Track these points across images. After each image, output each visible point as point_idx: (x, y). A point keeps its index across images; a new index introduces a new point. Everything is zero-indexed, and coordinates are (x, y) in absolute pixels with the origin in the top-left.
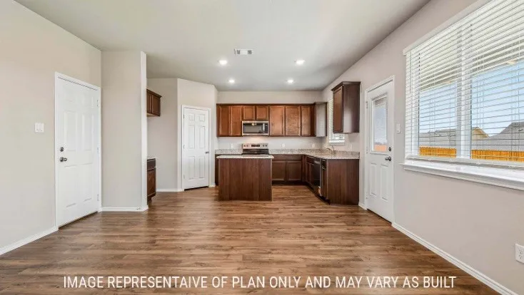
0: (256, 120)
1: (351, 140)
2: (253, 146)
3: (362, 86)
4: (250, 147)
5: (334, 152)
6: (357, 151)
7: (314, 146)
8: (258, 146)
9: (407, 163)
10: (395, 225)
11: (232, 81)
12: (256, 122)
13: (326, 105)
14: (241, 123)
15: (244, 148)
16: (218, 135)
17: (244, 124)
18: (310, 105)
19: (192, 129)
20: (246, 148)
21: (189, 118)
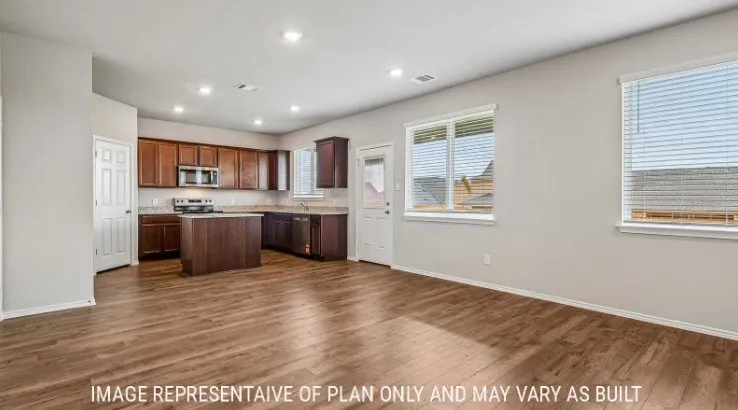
0: (199, 165)
1: (338, 196)
2: (190, 201)
4: (186, 203)
5: (307, 208)
6: (343, 205)
7: (269, 201)
8: (199, 201)
10: (394, 267)
11: (179, 110)
12: (200, 168)
13: (288, 154)
14: (177, 168)
15: (177, 204)
16: (140, 186)
17: (182, 170)
18: (268, 152)
19: (107, 174)
20: (180, 204)
21: (103, 157)
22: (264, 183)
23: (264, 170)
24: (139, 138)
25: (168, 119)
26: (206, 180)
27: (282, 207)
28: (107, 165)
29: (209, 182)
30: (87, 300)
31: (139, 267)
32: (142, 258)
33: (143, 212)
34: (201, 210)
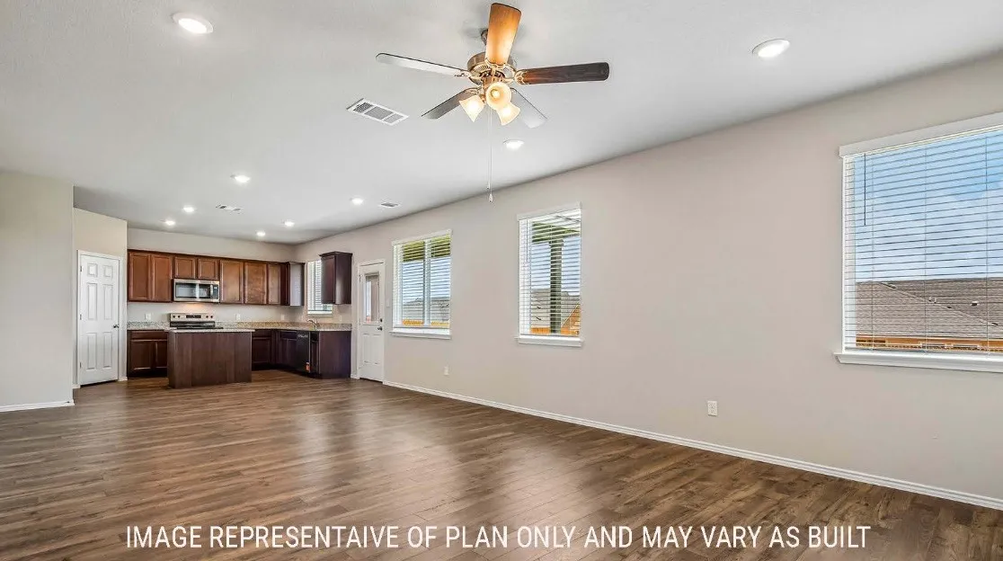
0: (197, 278)
1: (341, 312)
2: (188, 316)
3: (355, 258)
4: (184, 319)
5: (318, 325)
6: (348, 322)
7: (283, 318)
8: (199, 317)
9: (395, 330)
10: (386, 383)
12: (198, 282)
13: (303, 265)
14: (173, 281)
15: (172, 320)
16: (129, 300)
17: (177, 284)
18: (280, 264)
19: (92, 289)
20: (177, 319)
21: (88, 271)
22: (274, 297)
23: (274, 283)
24: (129, 251)
25: (160, 229)
26: (205, 295)
27: (298, 324)
28: (93, 280)
29: (209, 296)
30: (66, 401)
31: (128, 382)
32: (131, 374)
33: (132, 328)
34: (199, 325)
